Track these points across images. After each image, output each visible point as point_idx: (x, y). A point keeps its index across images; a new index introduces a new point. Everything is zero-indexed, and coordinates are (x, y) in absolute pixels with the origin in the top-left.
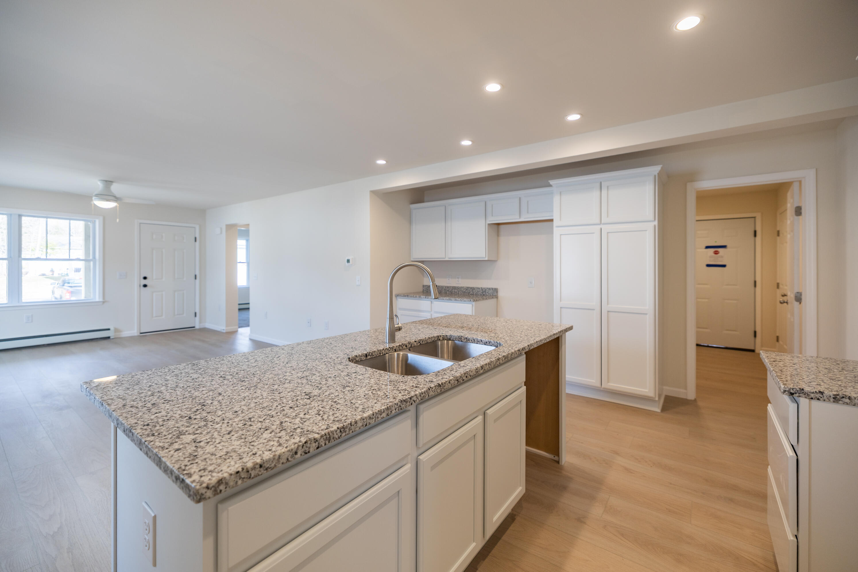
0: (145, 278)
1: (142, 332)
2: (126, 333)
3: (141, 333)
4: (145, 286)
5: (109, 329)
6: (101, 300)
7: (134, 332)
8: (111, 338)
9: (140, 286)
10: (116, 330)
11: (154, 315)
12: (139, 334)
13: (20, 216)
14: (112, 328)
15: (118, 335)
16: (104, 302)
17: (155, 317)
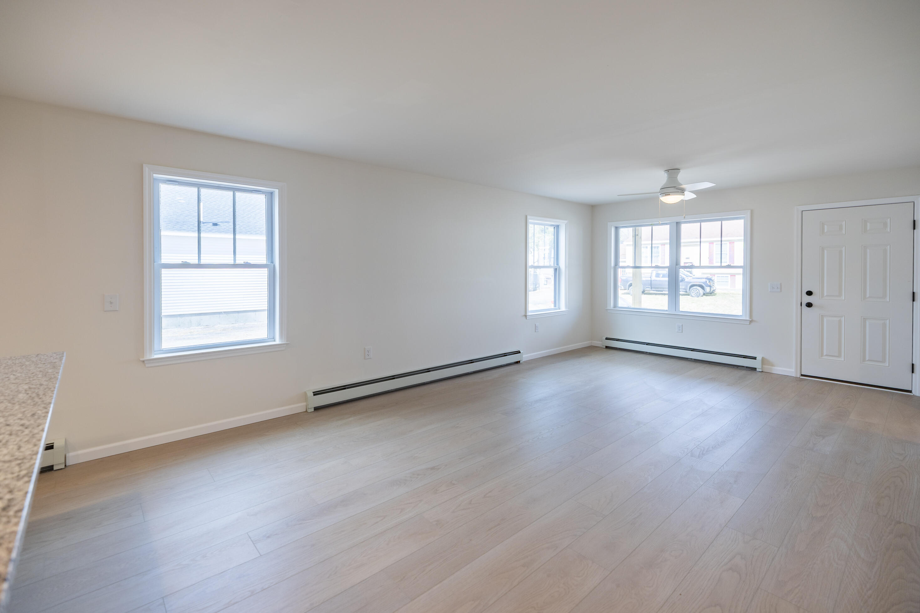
0: (809, 293)
1: (804, 373)
2: (779, 370)
3: (802, 375)
4: (809, 305)
5: (755, 358)
6: (748, 318)
7: (792, 371)
8: (757, 370)
9: (801, 304)
10: (764, 360)
11: (825, 353)
12: (799, 375)
13: (678, 224)
14: (759, 358)
15: (767, 368)
16: (751, 322)
17: (826, 355)
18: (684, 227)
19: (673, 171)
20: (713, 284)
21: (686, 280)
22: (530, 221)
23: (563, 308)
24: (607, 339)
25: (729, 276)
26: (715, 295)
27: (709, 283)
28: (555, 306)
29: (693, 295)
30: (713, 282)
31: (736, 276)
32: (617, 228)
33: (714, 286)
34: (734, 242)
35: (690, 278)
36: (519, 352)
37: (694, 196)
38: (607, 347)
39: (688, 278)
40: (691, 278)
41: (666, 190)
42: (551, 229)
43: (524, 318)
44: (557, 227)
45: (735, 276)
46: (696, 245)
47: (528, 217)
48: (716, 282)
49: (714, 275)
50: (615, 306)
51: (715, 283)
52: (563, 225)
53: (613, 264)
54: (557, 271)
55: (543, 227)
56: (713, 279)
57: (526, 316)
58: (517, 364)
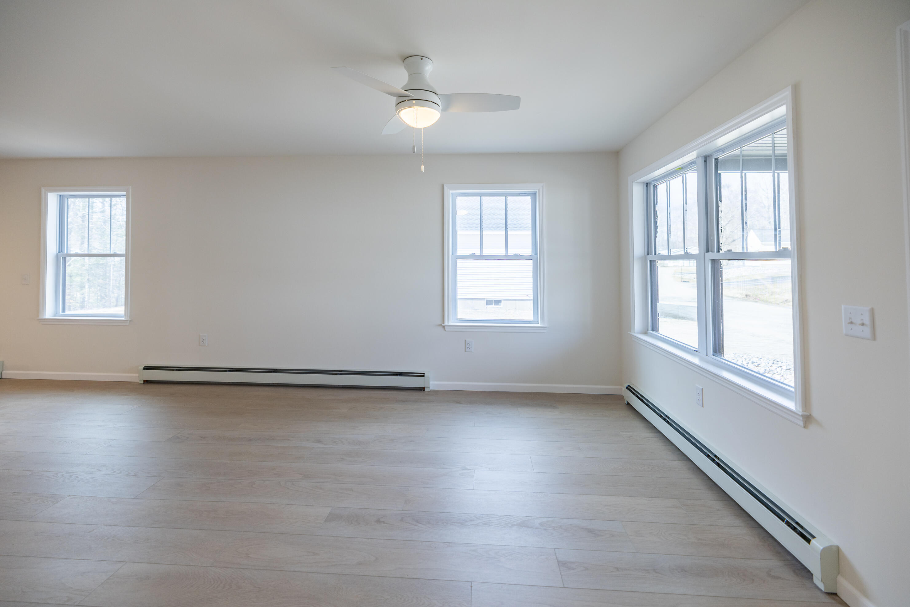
36: (422, 375)
43: (441, 329)
57: (442, 325)
58: (421, 391)
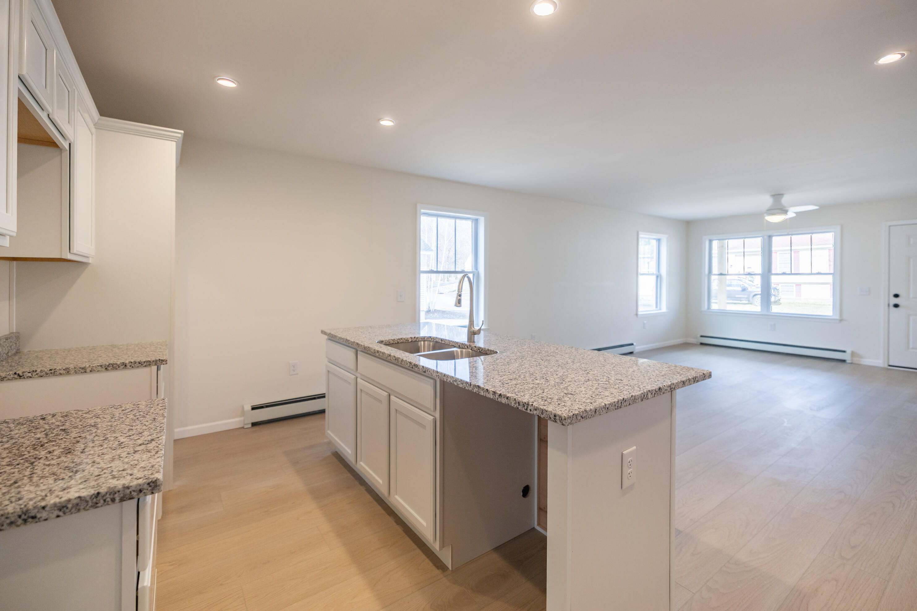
0: (896, 296)
1: (891, 364)
2: (868, 361)
3: (890, 366)
4: (896, 306)
5: (844, 352)
6: (837, 317)
7: (880, 362)
8: (847, 362)
9: (889, 305)
10: (853, 354)
11: (911, 346)
12: (886, 366)
13: (770, 237)
14: (849, 351)
15: (856, 360)
16: (841, 320)
17: (913, 348)
18: (774, 239)
19: (777, 196)
20: (778, 293)
21: (750, 289)
22: (641, 235)
23: (664, 309)
24: (702, 336)
25: (794, 285)
26: (780, 305)
27: (774, 292)
28: (657, 307)
29: (757, 304)
30: (778, 291)
31: (802, 285)
32: (711, 241)
33: (779, 296)
34: (799, 251)
35: (753, 287)
36: (632, 344)
37: (794, 215)
38: (702, 344)
39: (751, 287)
40: (755, 287)
41: (771, 211)
42: (654, 243)
43: (636, 317)
44: (659, 241)
45: (800, 285)
46: (756, 254)
47: (640, 233)
48: (780, 291)
49: (778, 285)
50: (709, 308)
51: (780, 293)
52: (664, 238)
53: (707, 271)
54: (658, 277)
55: (647, 240)
56: (778, 289)
57: (637, 315)
